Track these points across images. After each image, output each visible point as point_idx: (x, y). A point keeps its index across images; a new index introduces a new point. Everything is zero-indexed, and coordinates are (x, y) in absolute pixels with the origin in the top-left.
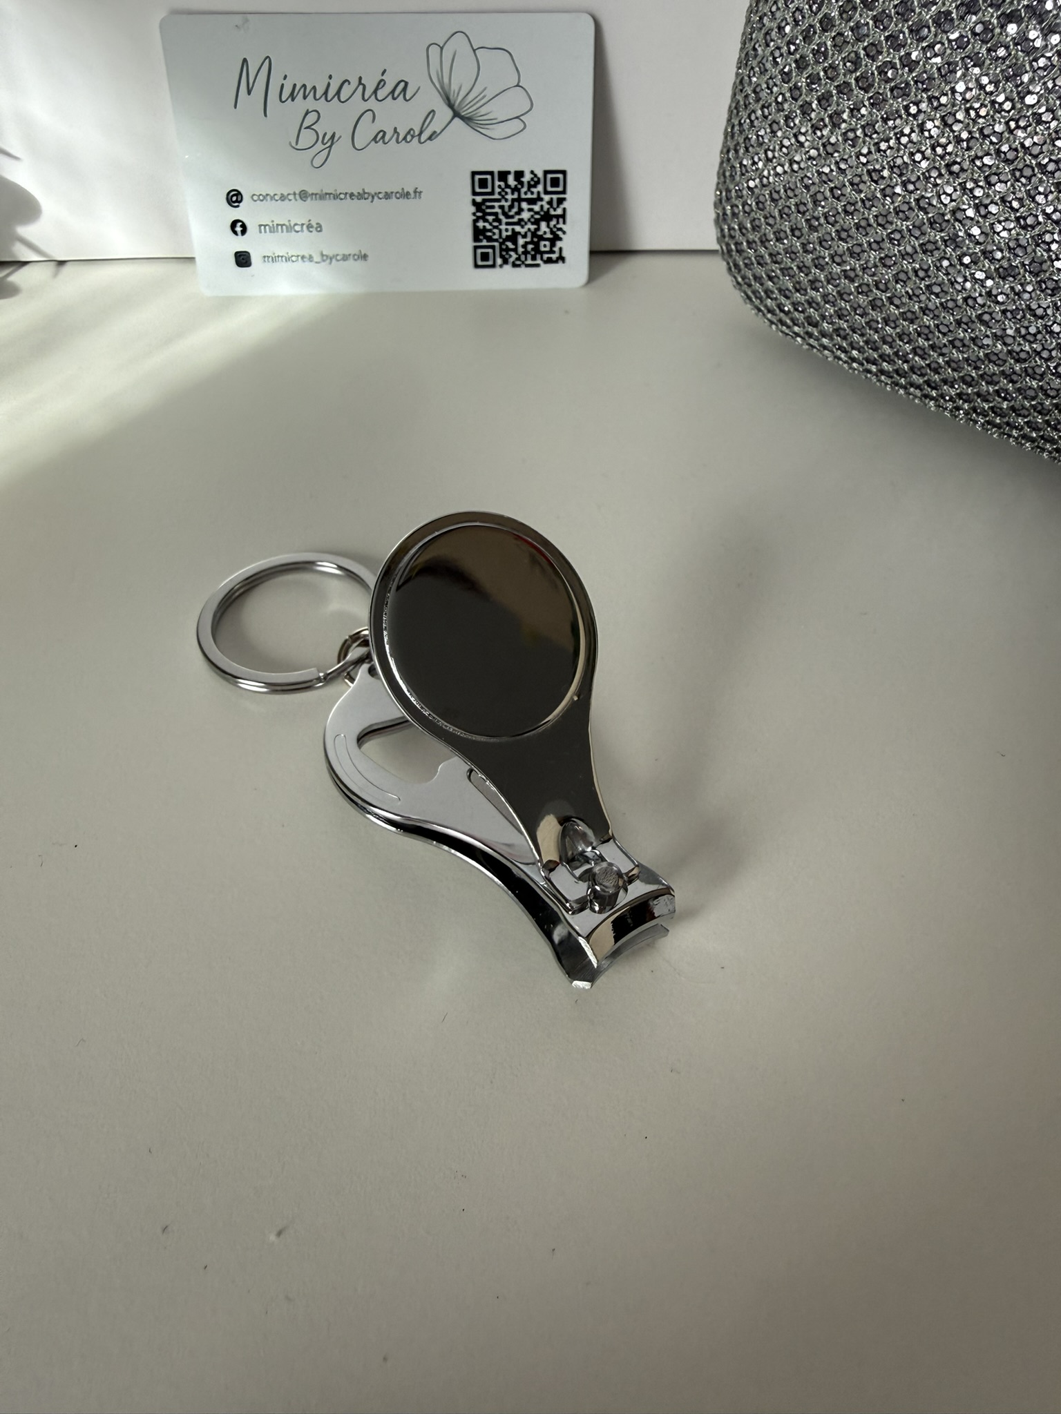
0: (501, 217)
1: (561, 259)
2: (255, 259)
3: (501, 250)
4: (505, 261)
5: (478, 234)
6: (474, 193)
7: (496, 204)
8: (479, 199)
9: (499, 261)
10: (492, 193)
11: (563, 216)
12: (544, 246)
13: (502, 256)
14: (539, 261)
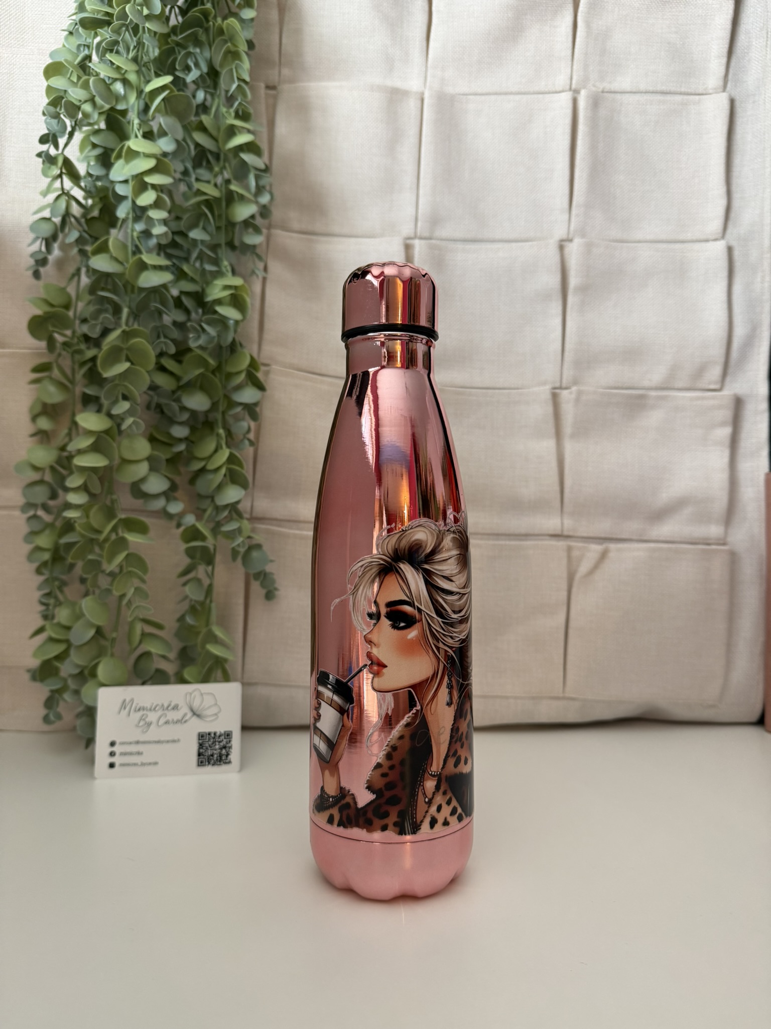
0: (208, 747)
1: (230, 762)
2: (117, 765)
3: (208, 759)
4: (209, 763)
5: (199, 754)
6: (199, 739)
7: (207, 743)
8: (201, 741)
9: (207, 763)
10: (206, 739)
11: (230, 747)
12: (224, 758)
13: (208, 761)
14: (222, 763)
